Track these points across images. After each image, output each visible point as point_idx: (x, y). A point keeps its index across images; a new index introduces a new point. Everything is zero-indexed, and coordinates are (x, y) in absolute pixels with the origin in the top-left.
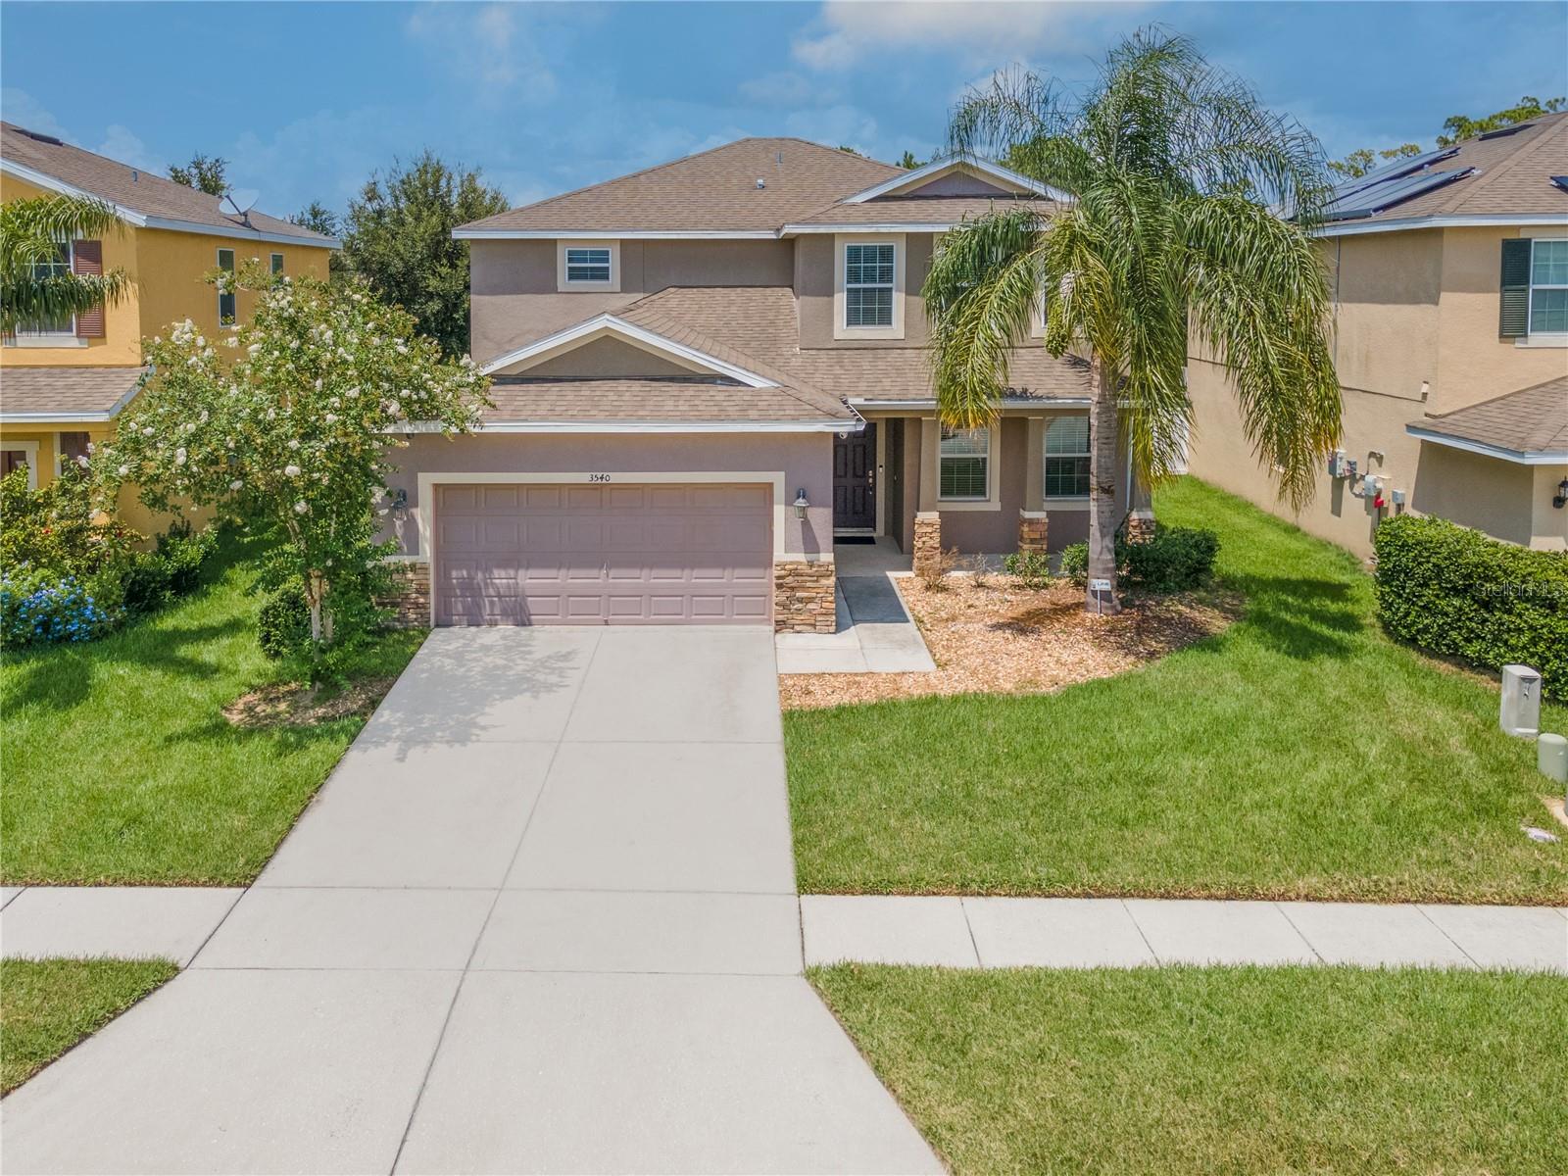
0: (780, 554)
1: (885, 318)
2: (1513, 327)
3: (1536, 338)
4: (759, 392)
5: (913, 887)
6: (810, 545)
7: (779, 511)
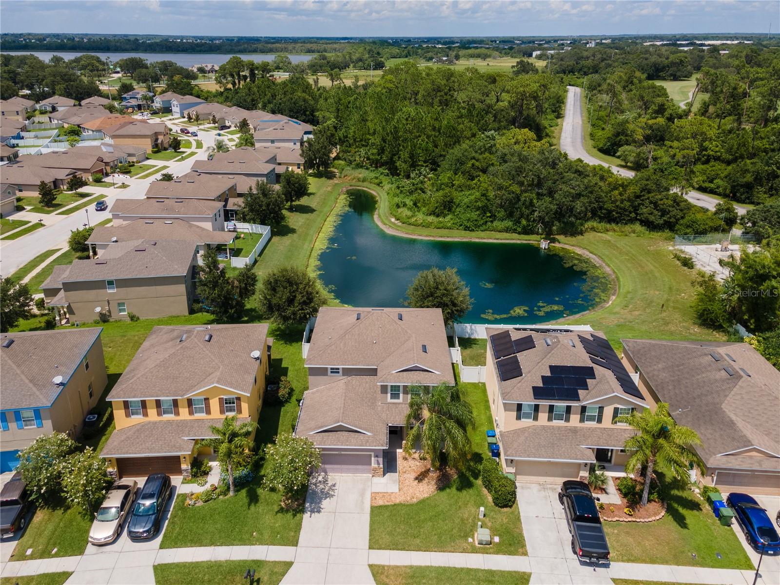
0: (373, 465)
1: (398, 398)
2: (519, 418)
3: (522, 420)
4: (369, 437)
5: (384, 549)
6: (378, 464)
7: (373, 458)
